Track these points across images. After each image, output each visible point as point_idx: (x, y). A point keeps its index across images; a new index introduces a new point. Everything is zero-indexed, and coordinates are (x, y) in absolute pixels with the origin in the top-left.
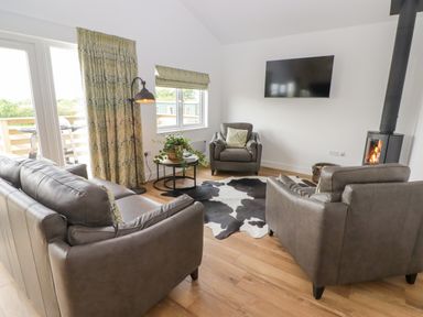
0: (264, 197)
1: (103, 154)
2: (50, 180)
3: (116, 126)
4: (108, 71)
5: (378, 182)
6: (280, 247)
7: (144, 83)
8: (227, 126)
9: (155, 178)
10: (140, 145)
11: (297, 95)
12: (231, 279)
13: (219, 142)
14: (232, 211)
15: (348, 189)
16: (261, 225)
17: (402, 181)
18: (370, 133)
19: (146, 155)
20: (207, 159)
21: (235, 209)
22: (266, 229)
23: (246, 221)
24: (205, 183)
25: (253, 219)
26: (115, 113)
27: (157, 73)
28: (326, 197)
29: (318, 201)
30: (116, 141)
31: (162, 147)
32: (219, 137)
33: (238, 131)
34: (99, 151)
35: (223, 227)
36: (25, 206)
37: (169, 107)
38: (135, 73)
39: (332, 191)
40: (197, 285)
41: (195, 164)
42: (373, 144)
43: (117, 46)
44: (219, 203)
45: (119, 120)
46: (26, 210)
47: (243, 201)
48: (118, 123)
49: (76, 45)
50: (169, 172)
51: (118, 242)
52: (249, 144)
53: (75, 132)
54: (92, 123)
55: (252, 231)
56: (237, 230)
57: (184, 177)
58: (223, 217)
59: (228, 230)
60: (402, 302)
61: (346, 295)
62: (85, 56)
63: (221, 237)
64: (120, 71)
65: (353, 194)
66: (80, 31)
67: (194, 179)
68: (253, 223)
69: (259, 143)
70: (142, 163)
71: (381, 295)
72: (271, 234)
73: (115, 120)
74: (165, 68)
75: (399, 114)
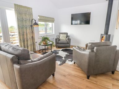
0: (72, 54)
1: (23, 42)
2: (12, 48)
3: (27, 34)
4: (24, 17)
5: (103, 46)
6: (77, 67)
7: (35, 21)
8: (60, 33)
9: (39, 49)
10: (34, 39)
11: (80, 24)
12: (64, 76)
13: (58, 38)
14: (63, 58)
15: (95, 48)
16: (72, 61)
17: (110, 45)
18: (101, 34)
19: (36, 42)
20: (55, 43)
21: (64, 57)
22: (73, 62)
23: (67, 60)
24: (54, 50)
25: (69, 60)
26: (26, 30)
27: (39, 18)
28: (89, 51)
29: (87, 52)
30: (27, 38)
31: (41, 40)
32: (58, 37)
33: (63, 35)
34: (22, 41)
35: (60, 62)
36: (5, 55)
37: (41, 29)
38: (32, 18)
39: (91, 49)
40: (54, 77)
41: (51, 45)
42: (102, 37)
43: (27, 10)
44: (59, 56)
45: (28, 32)
46: (6, 56)
47: (66, 55)
48: (27, 33)
49: (14, 9)
50: (44, 47)
51: (33, 64)
52: (67, 39)
53: (13, 37)
54: (19, 33)
55: (69, 63)
56: (65, 63)
57: (48, 49)
58: (60, 60)
59: (62, 63)
60: (111, 79)
61: (96, 78)
62: (17, 12)
63: (60, 65)
64: (28, 17)
65: (97, 49)
66: (15, 5)
67: (51, 49)
68: (69, 61)
69: (70, 38)
70: (35, 45)
71: (105, 77)
72: (75, 63)
73: (27, 32)
74: (41, 16)
75: (109, 29)
